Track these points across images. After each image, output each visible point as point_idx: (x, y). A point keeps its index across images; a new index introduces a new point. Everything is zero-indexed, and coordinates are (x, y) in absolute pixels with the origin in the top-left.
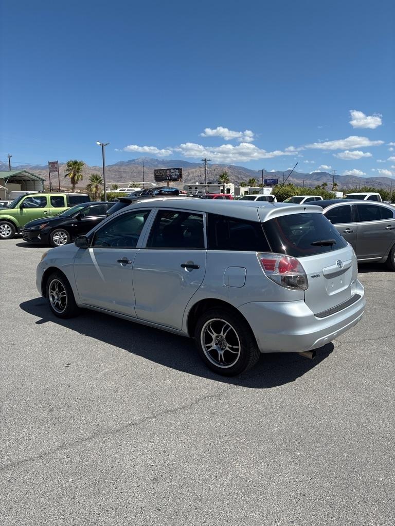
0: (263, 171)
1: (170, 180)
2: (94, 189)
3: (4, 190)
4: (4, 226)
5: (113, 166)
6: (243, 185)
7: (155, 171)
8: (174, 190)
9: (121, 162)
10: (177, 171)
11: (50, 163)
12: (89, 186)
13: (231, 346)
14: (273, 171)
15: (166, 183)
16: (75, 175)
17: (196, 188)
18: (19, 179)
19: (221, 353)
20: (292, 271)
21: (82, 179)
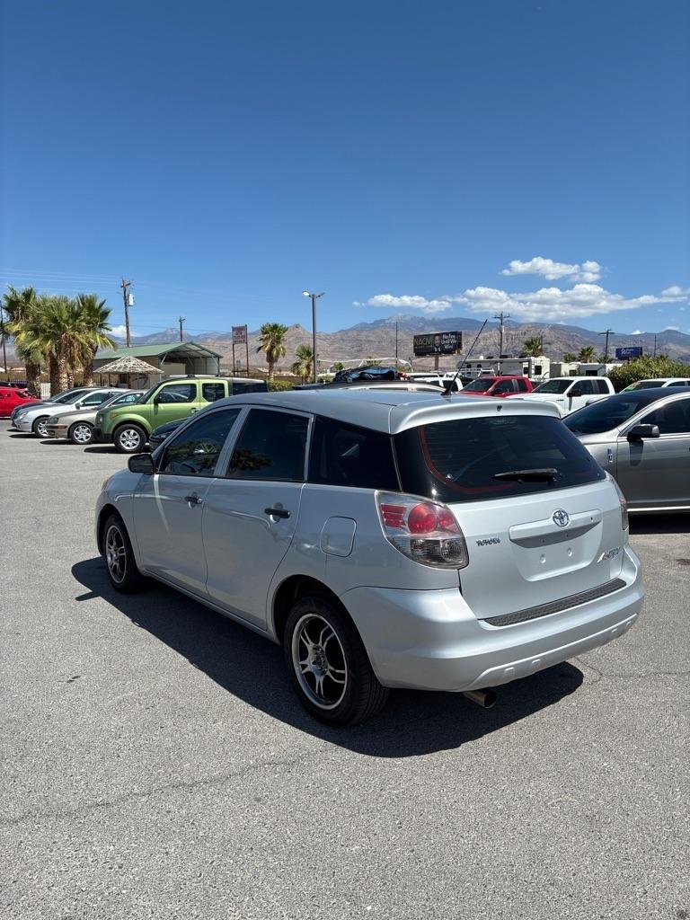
0: (608, 333)
1: (440, 353)
2: (304, 371)
3: (157, 373)
4: (129, 433)
5: (349, 330)
6: (568, 359)
7: (415, 337)
8: (385, 372)
9: (361, 324)
10: (454, 336)
11: (234, 329)
12: (297, 365)
13: (332, 669)
14: (638, 332)
15: (434, 358)
16: (272, 347)
17: (479, 366)
18: (183, 355)
19: (319, 679)
20: (443, 529)
21: (284, 355)
